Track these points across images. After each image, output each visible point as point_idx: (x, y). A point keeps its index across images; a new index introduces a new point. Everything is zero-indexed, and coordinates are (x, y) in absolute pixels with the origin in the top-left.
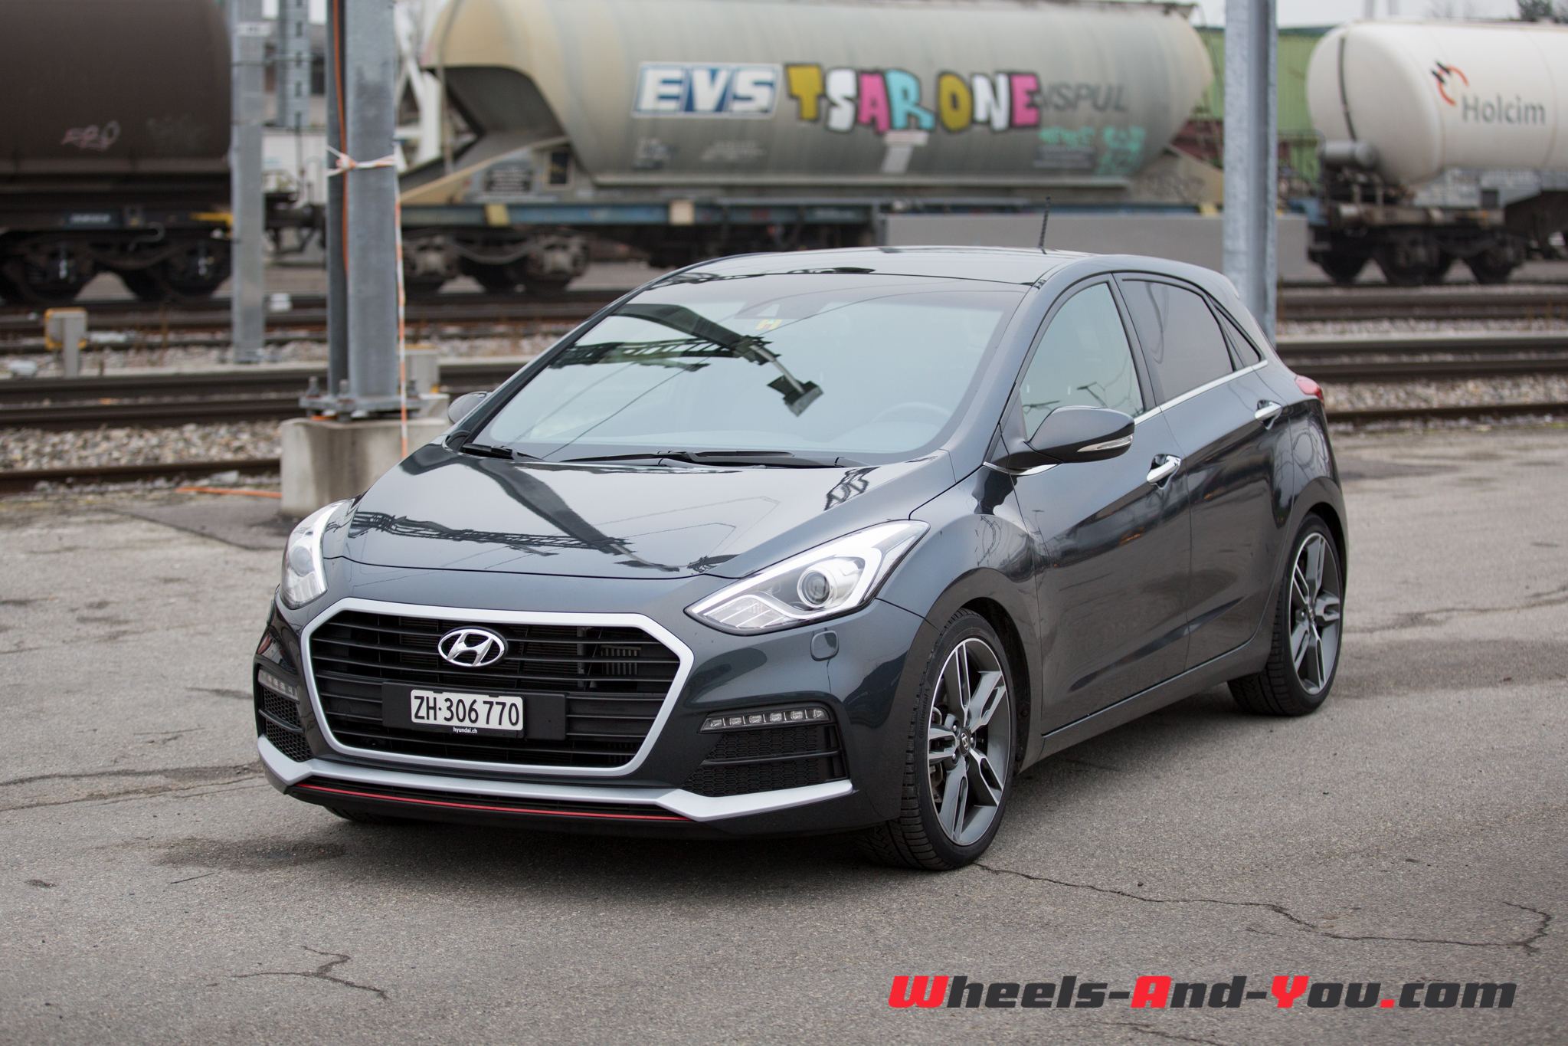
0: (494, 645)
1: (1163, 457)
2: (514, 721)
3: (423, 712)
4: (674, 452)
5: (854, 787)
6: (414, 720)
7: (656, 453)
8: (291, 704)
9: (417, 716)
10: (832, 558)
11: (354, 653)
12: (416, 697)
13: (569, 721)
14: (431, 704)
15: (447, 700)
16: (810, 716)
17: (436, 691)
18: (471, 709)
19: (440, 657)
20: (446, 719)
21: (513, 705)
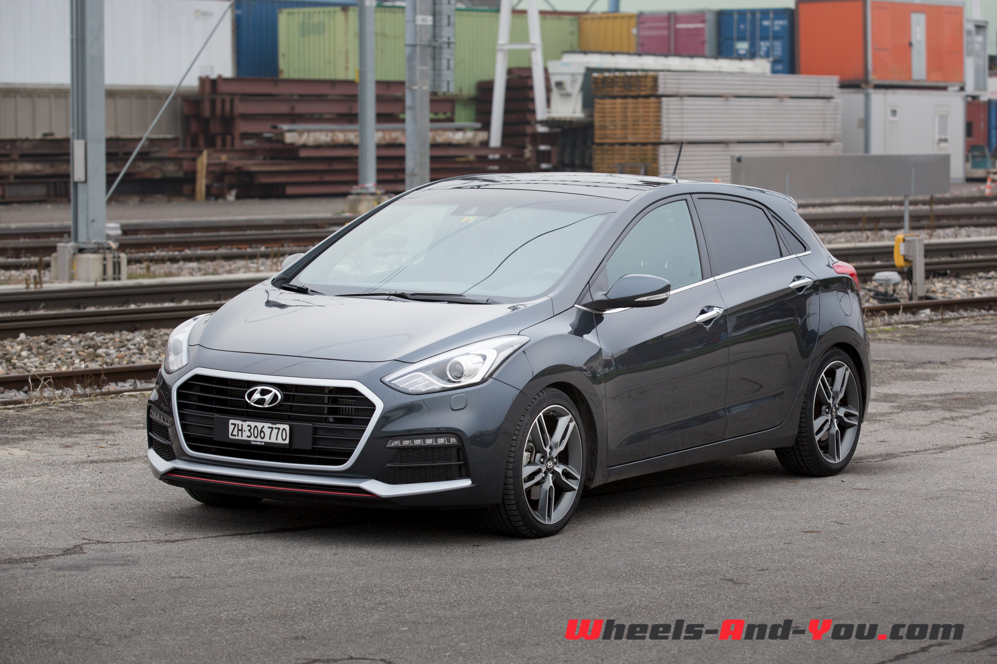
0: (276, 395)
1: (710, 308)
2: (284, 438)
3: (235, 433)
4: (398, 292)
5: (473, 483)
6: (231, 437)
7: (388, 293)
8: (166, 428)
9: (232, 435)
10: (468, 354)
11: (201, 399)
12: (232, 424)
13: (314, 439)
14: (240, 428)
15: (249, 426)
16: (449, 441)
17: (243, 421)
18: (262, 431)
19: (246, 401)
20: (248, 437)
21: (284, 429)
